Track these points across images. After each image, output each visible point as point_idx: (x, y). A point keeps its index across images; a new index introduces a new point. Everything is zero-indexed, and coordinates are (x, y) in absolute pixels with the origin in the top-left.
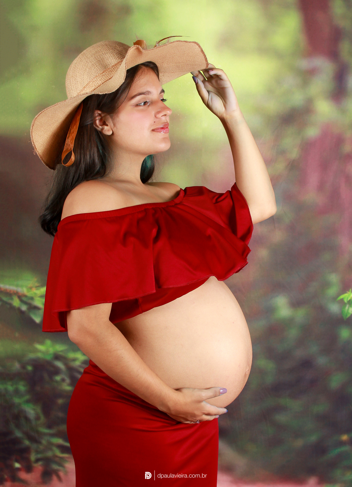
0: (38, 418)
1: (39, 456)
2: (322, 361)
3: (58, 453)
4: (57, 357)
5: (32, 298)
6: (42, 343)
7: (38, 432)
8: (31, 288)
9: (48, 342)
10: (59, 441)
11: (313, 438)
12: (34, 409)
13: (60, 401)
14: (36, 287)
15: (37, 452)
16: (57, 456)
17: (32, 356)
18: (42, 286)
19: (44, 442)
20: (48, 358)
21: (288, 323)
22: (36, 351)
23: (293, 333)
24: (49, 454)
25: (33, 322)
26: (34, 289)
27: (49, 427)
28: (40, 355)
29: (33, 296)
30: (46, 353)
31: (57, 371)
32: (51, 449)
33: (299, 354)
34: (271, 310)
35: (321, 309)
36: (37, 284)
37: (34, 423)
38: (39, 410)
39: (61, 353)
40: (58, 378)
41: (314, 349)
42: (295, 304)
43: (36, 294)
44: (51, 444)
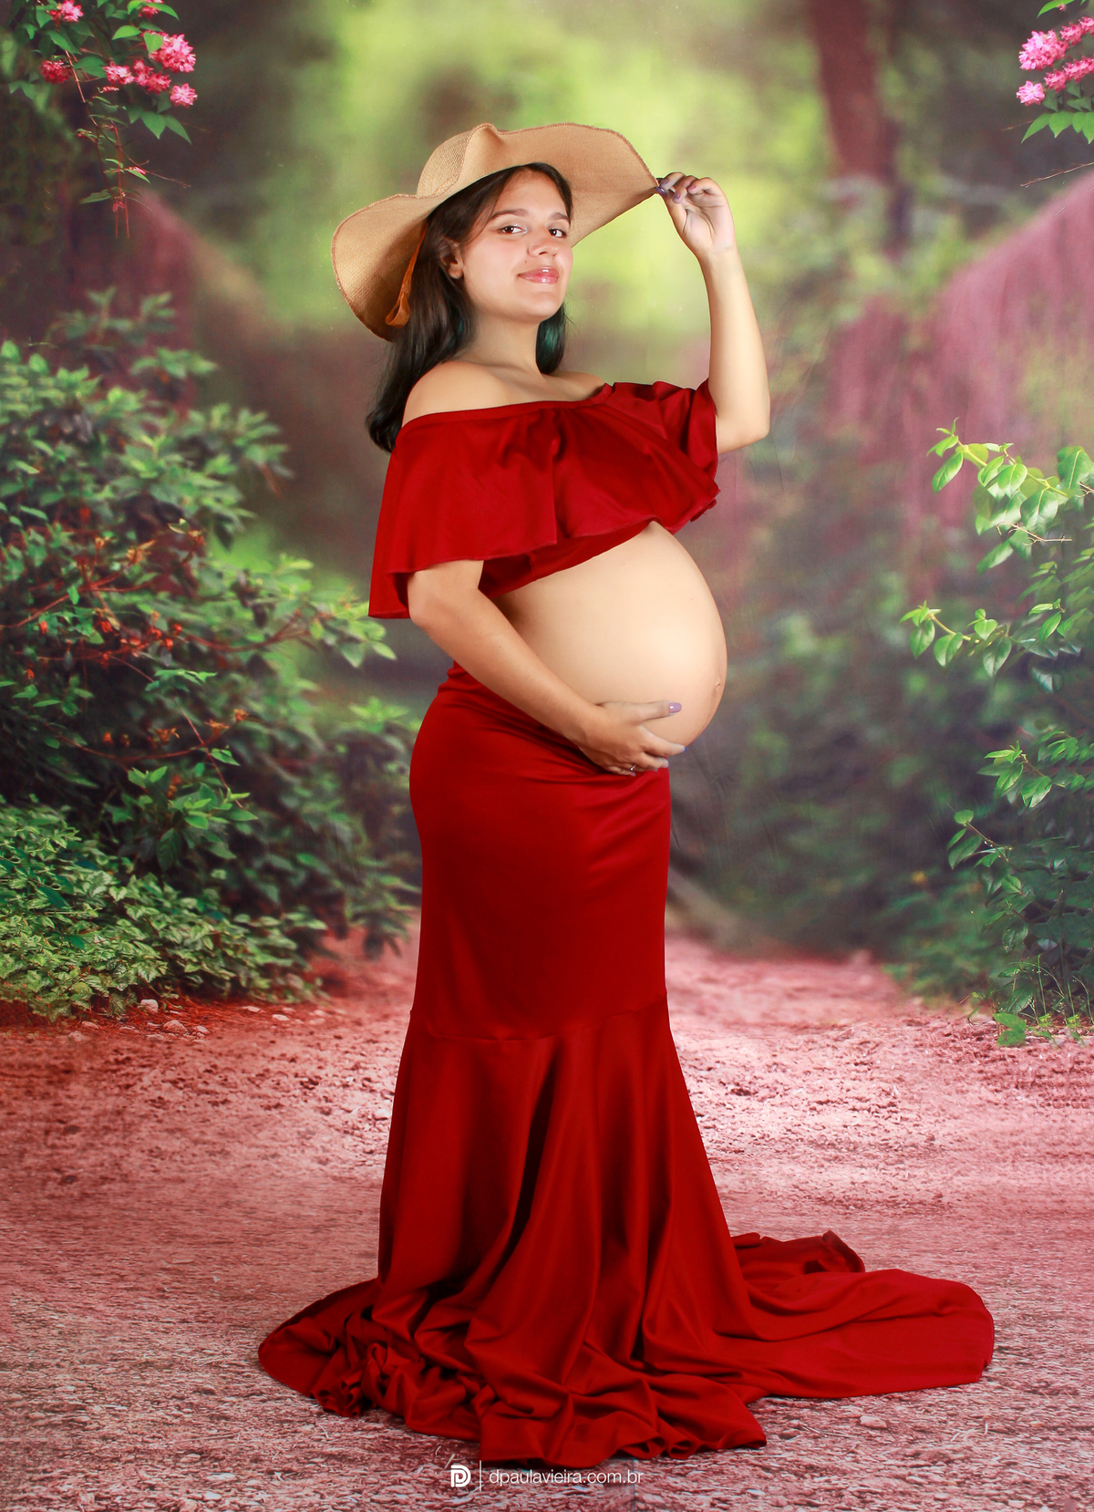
0: (356, 840)
1: (360, 909)
2: (874, 735)
3: (393, 903)
4: (390, 729)
5: (345, 623)
6: (363, 703)
7: (358, 866)
8: (343, 604)
9: (375, 702)
10: (396, 882)
11: (861, 879)
12: (350, 824)
13: (397, 809)
14: (353, 602)
15: (356, 901)
16: (391, 910)
17: (345, 727)
18: (362, 600)
19: (368, 883)
20: (375, 730)
21: (809, 665)
22: (354, 717)
23: (820, 684)
24: (378, 905)
25: (348, 665)
26: (348, 605)
27: (378, 856)
28: (359, 725)
29: (346, 618)
30: (371, 721)
31: (390, 755)
32: (381, 897)
33: (832, 721)
34: (777, 641)
35: (872, 639)
36: (353, 597)
37: (349, 849)
38: (358, 824)
39: (397, 722)
40: (392, 767)
41: (858, 712)
42: (823, 630)
43: (351, 614)
44: (380, 887)
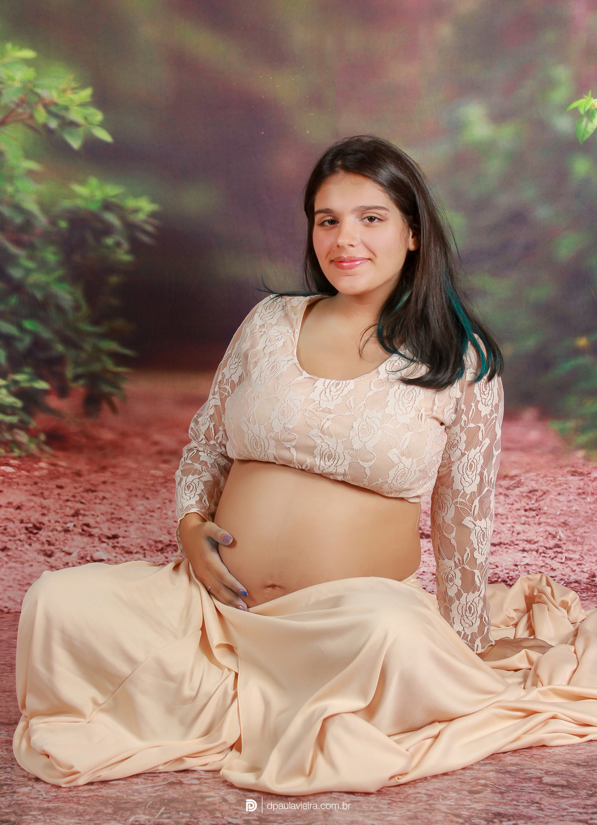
0: (77, 308)
1: (80, 370)
2: (543, 213)
3: (110, 365)
4: (108, 206)
5: (66, 108)
6: (83, 182)
7: (77, 331)
8: (64, 91)
9: (93, 181)
10: (111, 346)
11: (530, 343)
12: (71, 293)
13: (114, 279)
14: (73, 89)
15: (77, 364)
16: (109, 371)
17: (67, 204)
18: (83, 87)
19: (88, 347)
20: (94, 207)
21: (484, 150)
22: (74, 195)
23: (494, 167)
24: (96, 367)
25: (68, 147)
26: (69, 92)
27: (95, 322)
28: (80, 203)
29: (67, 103)
30: (90, 199)
31: (108, 230)
32: (98, 359)
33: (505, 201)
34: (457, 127)
35: (541, 126)
36: (74, 85)
37: (71, 315)
38: (79, 294)
39: (113, 200)
40: (109, 241)
41: (528, 193)
42: (498, 117)
43: (72, 100)
44: (97, 350)
